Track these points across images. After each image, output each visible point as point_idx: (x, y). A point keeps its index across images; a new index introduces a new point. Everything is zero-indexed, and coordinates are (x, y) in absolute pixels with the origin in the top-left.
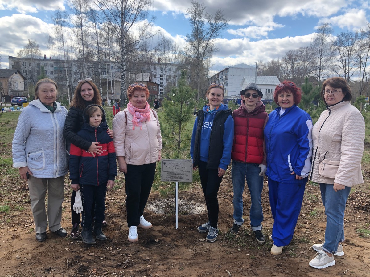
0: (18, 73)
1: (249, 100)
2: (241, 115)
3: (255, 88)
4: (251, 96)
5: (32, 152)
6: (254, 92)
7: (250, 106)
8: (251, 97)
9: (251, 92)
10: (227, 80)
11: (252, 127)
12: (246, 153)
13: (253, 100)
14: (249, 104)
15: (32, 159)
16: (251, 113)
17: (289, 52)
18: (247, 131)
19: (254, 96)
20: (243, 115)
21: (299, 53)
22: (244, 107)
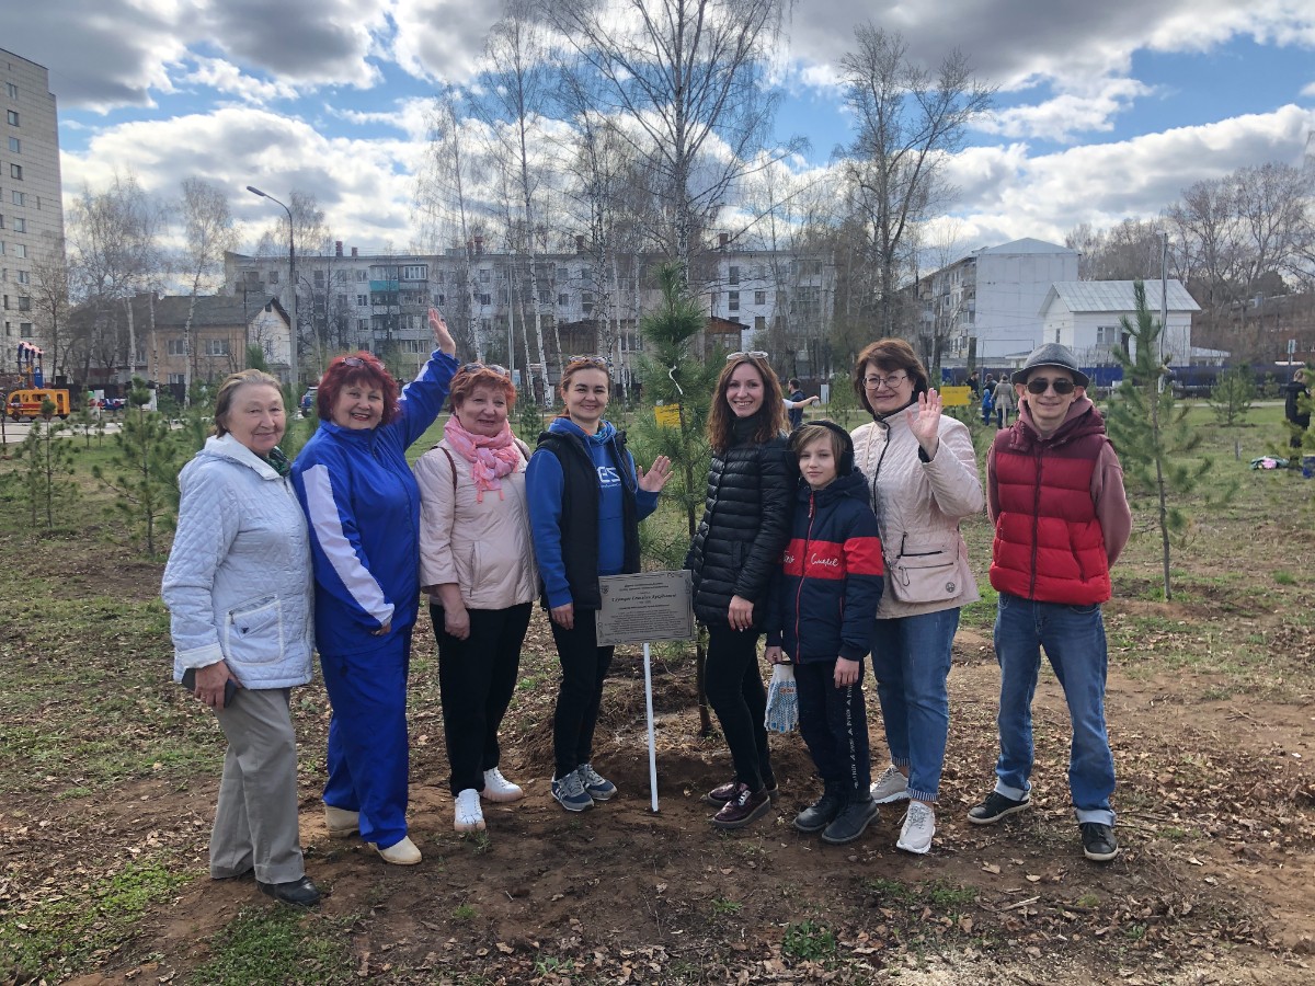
0: (273, 308)
1: (1043, 400)
2: (1015, 447)
3: (1063, 363)
4: (1050, 387)
5: (240, 611)
6: (1059, 376)
7: (1044, 418)
8: (1049, 392)
9: (1051, 376)
10: (971, 301)
11: (1050, 484)
12: (1033, 570)
13: (1057, 400)
14: (1044, 412)
15: (245, 630)
16: (1046, 442)
17: (1197, 186)
18: (1036, 500)
19: (1061, 388)
20: (1023, 449)
21: (1237, 187)
22: (1028, 422)
